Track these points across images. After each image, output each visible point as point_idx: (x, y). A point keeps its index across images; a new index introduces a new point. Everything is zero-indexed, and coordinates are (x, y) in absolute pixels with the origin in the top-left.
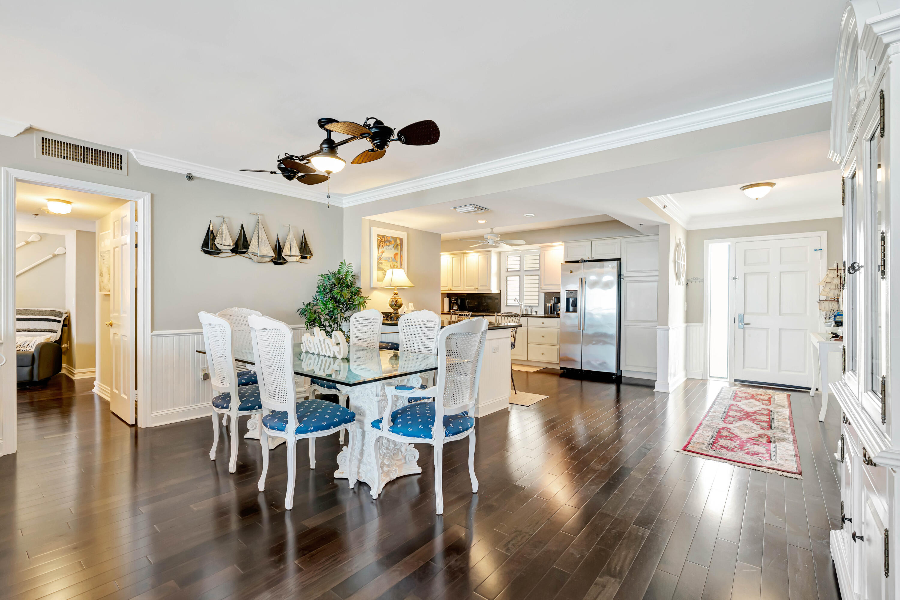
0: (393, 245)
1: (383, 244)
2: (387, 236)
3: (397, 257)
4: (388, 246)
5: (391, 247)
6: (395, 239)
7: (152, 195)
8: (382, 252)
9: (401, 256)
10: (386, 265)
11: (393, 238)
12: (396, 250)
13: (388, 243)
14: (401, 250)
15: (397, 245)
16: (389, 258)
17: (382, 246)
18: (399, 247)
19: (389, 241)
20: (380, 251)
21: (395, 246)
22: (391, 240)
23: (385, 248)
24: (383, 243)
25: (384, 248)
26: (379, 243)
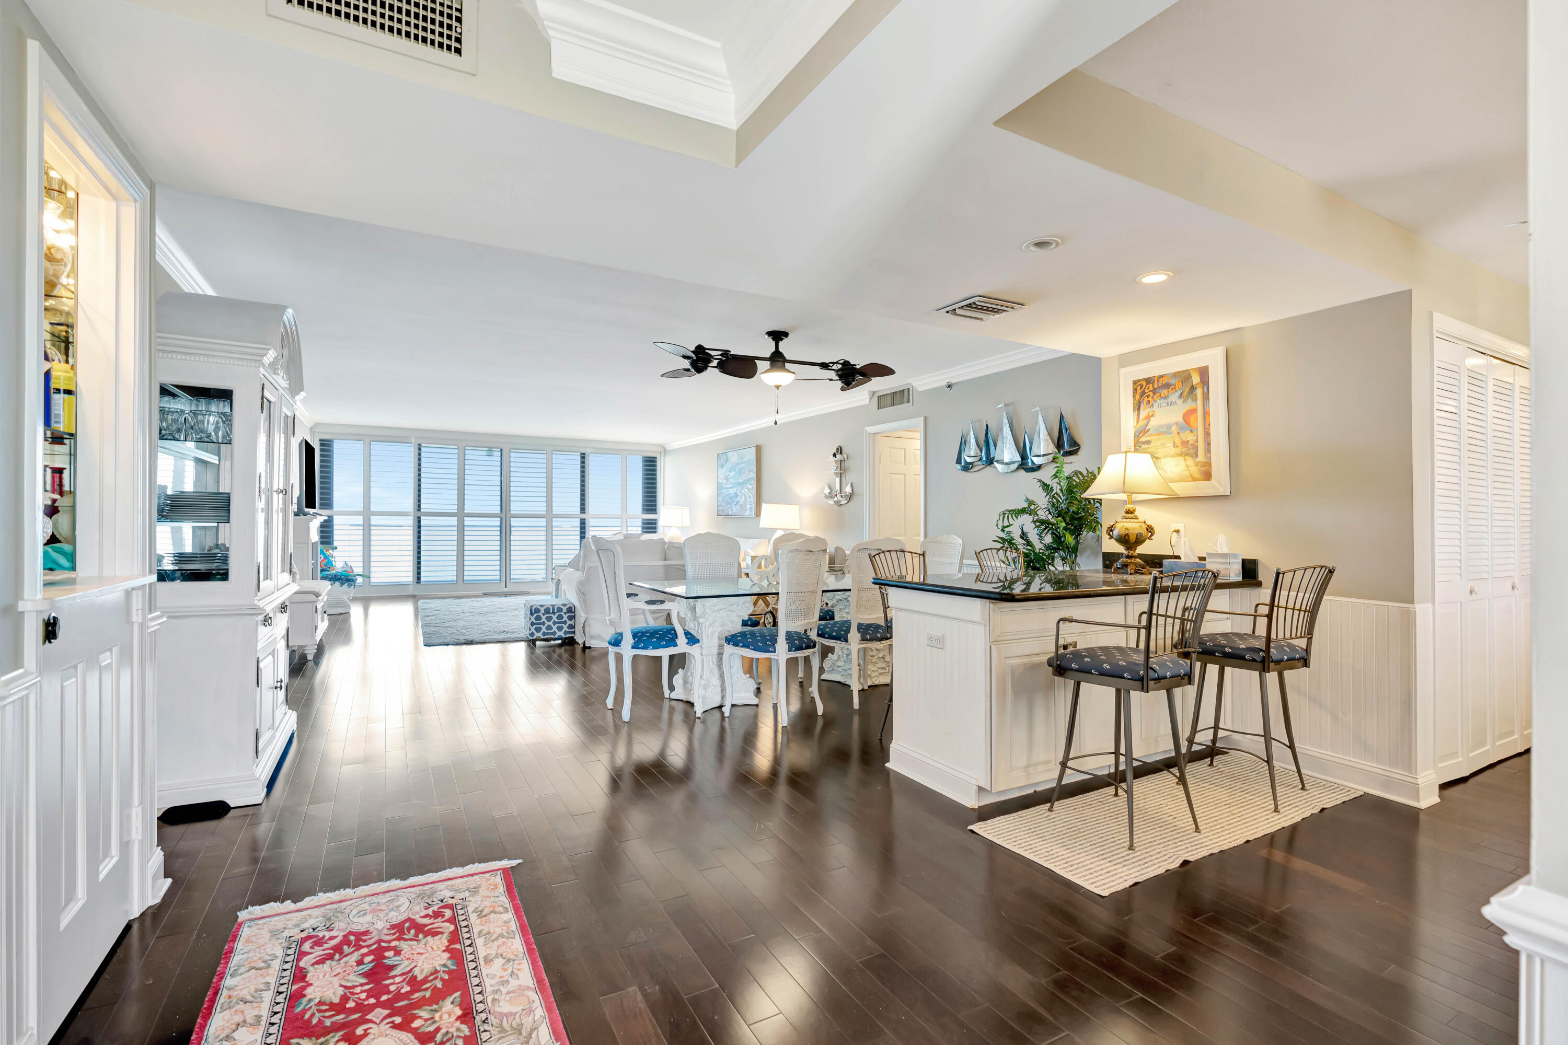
0: (1179, 393)
1: (1150, 399)
2: (1161, 377)
3: (1192, 419)
4: (1165, 398)
5: (1174, 397)
6: (1185, 376)
7: (925, 419)
8: (1148, 418)
9: (1206, 414)
10: (1161, 444)
11: (1175, 375)
12: (1190, 401)
13: (1164, 392)
14: (1206, 397)
15: (1193, 388)
16: (1169, 427)
17: (1149, 402)
18: (1199, 392)
19: (1167, 386)
20: (1143, 414)
21: (1185, 394)
22: (1173, 381)
23: (1156, 405)
24: (1148, 396)
25: (1152, 405)
26: (1138, 397)
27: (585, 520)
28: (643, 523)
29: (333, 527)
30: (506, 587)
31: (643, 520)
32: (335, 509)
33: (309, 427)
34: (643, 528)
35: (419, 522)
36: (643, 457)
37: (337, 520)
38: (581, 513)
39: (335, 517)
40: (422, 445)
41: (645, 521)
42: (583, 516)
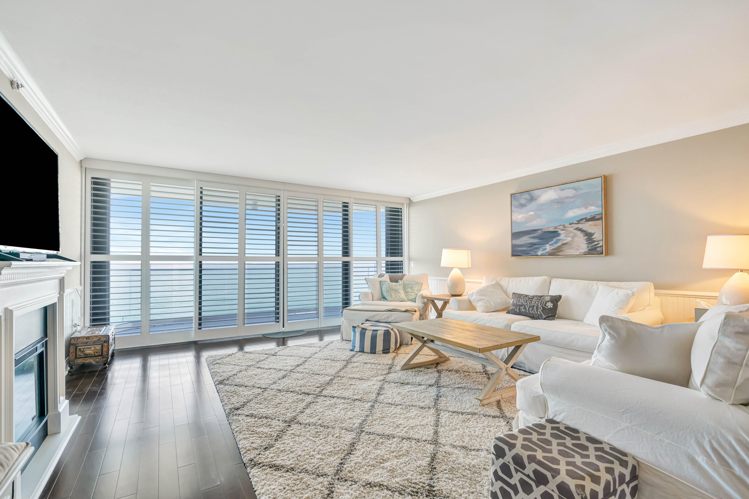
27: (348, 262)
28: (387, 265)
29: (109, 273)
30: (283, 327)
31: (388, 262)
32: (111, 254)
33: (78, 160)
34: (387, 269)
35: (201, 266)
36: (386, 208)
37: (114, 265)
38: (343, 256)
39: (111, 262)
40: (203, 188)
41: (389, 263)
42: (346, 259)
